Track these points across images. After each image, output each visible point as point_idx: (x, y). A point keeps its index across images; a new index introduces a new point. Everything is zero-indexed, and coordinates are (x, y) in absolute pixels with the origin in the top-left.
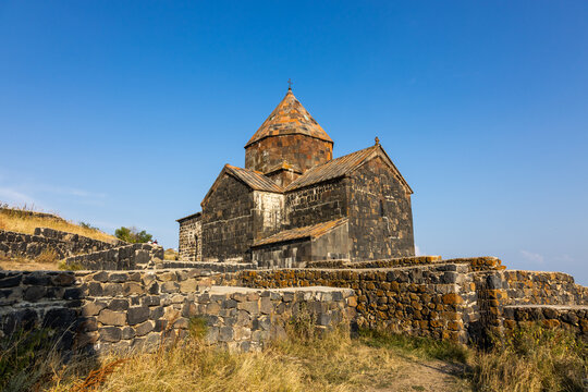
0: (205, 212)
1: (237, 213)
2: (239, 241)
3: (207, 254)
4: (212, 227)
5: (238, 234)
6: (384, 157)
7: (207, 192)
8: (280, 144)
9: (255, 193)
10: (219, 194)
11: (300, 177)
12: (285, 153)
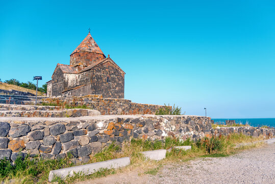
0: (53, 80)
1: (60, 81)
2: (60, 90)
3: (53, 95)
4: (54, 85)
5: (60, 88)
6: (112, 62)
7: (53, 73)
8: (80, 56)
9: (64, 74)
10: (56, 74)
11: (86, 68)
12: (81, 59)
